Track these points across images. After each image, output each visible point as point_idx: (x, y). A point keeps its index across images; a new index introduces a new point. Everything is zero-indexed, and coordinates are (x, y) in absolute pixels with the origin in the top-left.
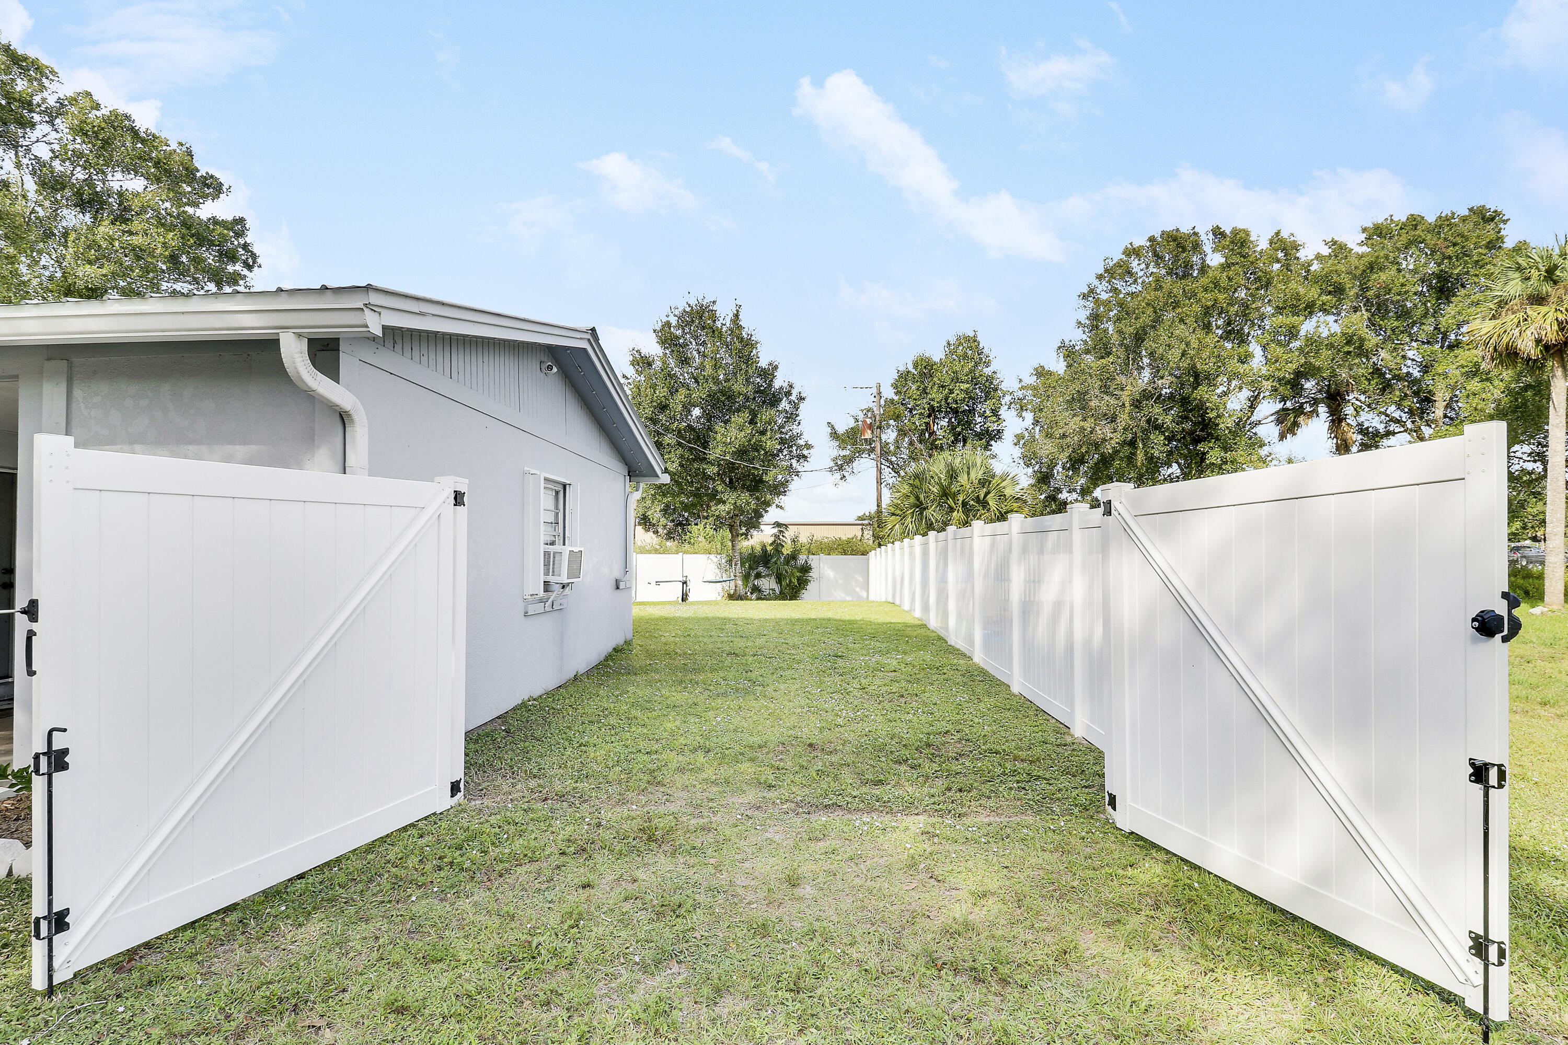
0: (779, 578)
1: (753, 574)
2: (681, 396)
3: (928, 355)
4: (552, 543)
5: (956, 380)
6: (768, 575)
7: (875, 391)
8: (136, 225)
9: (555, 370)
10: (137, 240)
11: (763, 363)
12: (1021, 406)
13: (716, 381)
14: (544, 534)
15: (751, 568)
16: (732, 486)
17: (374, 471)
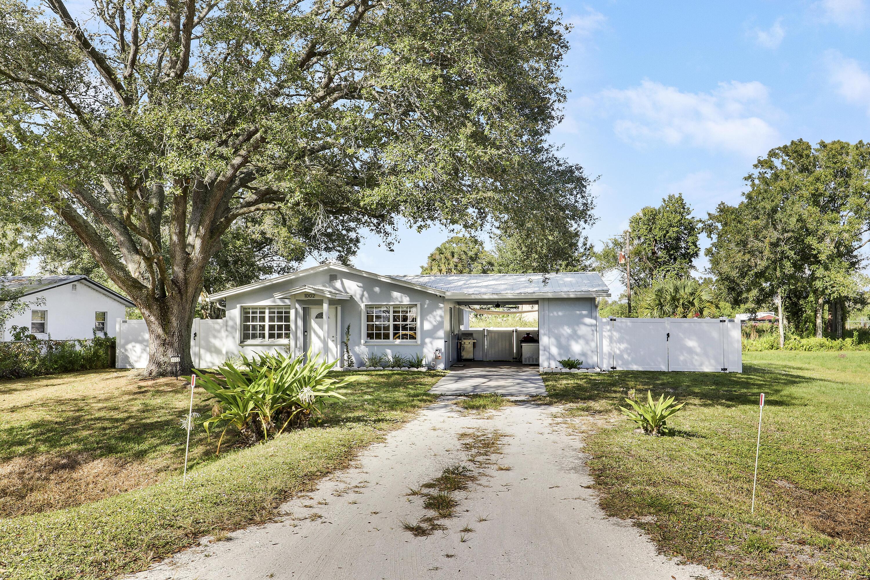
3: (651, 208)
5: (670, 223)
12: (709, 230)
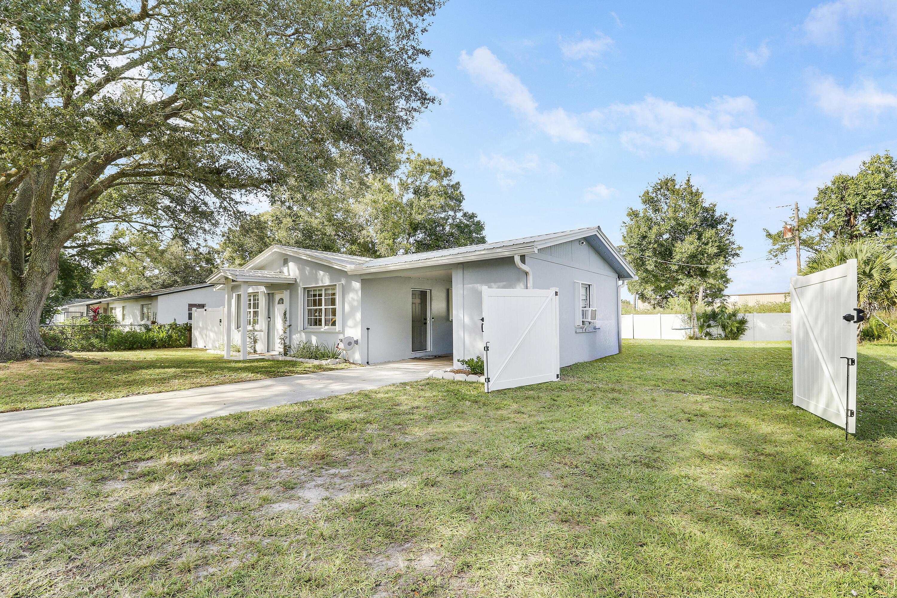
0: (724, 327)
1: (706, 324)
2: (655, 229)
3: (845, 174)
4: (585, 307)
5: (868, 188)
6: (716, 326)
7: (794, 207)
8: (431, 197)
9: (585, 243)
10: (432, 203)
11: (706, 205)
13: (676, 219)
14: (582, 304)
15: (704, 321)
16: (689, 275)
17: (534, 287)
